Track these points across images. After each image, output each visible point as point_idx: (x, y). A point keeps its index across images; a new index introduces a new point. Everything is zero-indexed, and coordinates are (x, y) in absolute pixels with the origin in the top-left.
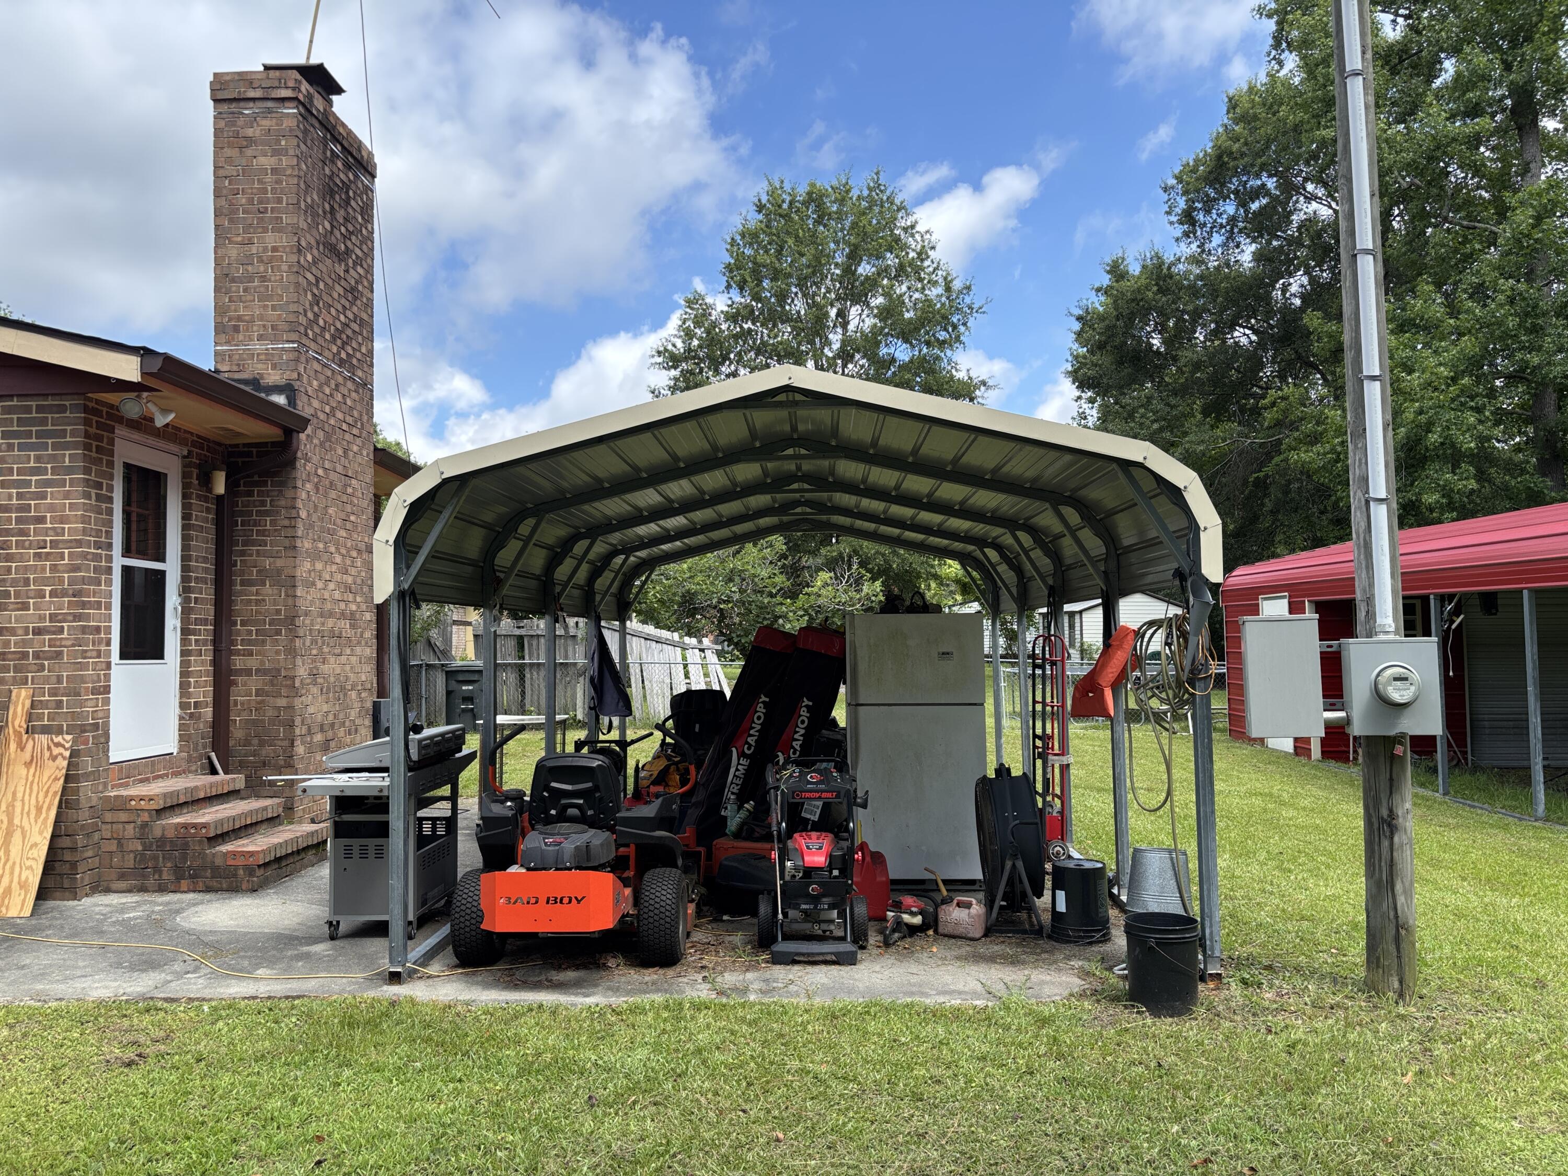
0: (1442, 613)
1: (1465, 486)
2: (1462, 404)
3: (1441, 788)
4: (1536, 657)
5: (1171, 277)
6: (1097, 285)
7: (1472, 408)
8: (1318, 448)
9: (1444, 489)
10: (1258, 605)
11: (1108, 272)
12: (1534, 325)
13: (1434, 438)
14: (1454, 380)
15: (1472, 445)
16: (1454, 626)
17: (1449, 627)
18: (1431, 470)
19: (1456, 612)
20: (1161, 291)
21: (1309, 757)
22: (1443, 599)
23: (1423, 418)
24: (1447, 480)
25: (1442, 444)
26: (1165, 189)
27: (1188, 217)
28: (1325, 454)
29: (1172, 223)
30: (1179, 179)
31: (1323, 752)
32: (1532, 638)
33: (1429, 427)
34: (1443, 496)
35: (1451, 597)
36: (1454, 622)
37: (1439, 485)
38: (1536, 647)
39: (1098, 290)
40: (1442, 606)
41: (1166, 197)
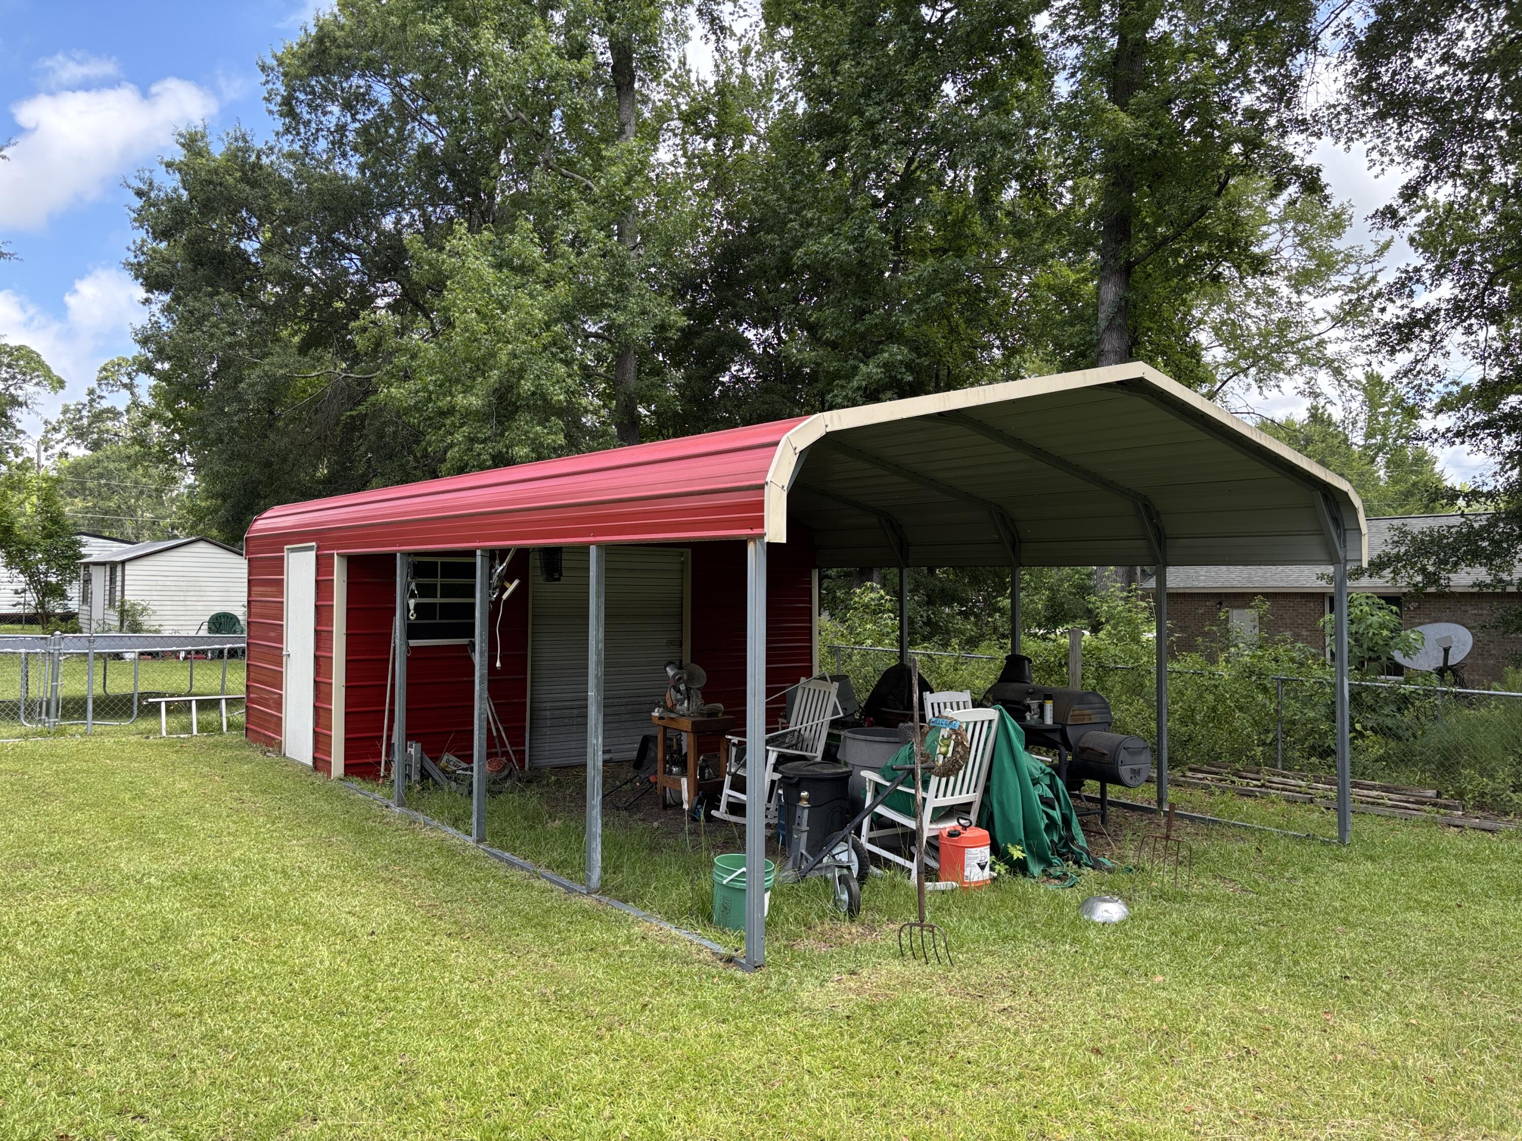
0: (490, 578)
1: (554, 441)
2: (554, 355)
3: (474, 832)
4: (601, 646)
5: (261, 167)
6: (167, 158)
7: (561, 360)
8: (411, 385)
9: (533, 443)
10: (282, 558)
11: (183, 145)
12: (621, 284)
13: (527, 386)
14: (548, 326)
15: (562, 397)
16: (505, 596)
17: (499, 597)
18: (523, 420)
19: (508, 576)
20: (245, 179)
21: (329, 772)
22: (494, 555)
23: (516, 363)
24: (536, 433)
25: (534, 394)
26: (263, 68)
27: (288, 108)
28: (417, 392)
29: (271, 112)
30: (281, 63)
31: (346, 766)
32: (597, 617)
33: (521, 372)
34: (533, 450)
35: (504, 552)
36: (506, 589)
37: (528, 438)
38: (602, 630)
39: (169, 165)
40: (492, 567)
41: (263, 79)
